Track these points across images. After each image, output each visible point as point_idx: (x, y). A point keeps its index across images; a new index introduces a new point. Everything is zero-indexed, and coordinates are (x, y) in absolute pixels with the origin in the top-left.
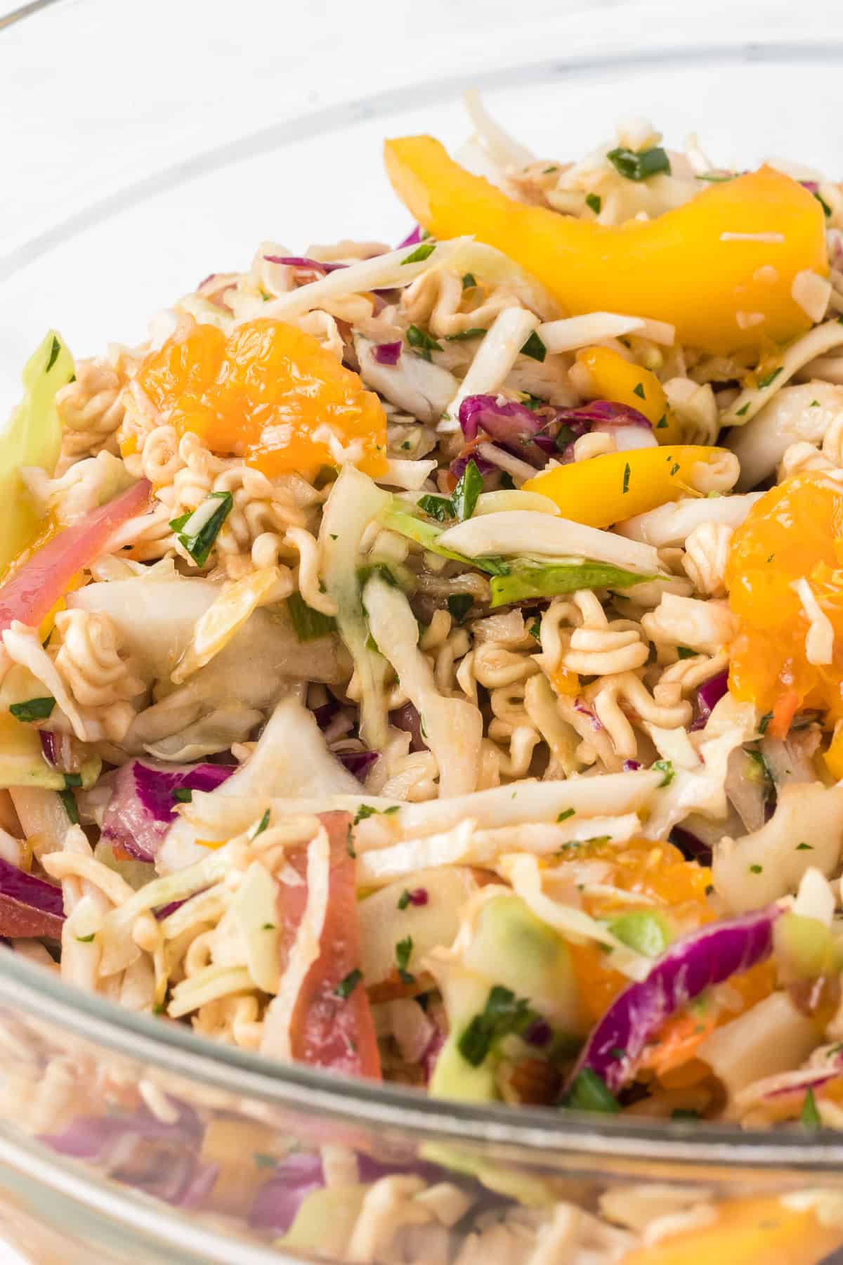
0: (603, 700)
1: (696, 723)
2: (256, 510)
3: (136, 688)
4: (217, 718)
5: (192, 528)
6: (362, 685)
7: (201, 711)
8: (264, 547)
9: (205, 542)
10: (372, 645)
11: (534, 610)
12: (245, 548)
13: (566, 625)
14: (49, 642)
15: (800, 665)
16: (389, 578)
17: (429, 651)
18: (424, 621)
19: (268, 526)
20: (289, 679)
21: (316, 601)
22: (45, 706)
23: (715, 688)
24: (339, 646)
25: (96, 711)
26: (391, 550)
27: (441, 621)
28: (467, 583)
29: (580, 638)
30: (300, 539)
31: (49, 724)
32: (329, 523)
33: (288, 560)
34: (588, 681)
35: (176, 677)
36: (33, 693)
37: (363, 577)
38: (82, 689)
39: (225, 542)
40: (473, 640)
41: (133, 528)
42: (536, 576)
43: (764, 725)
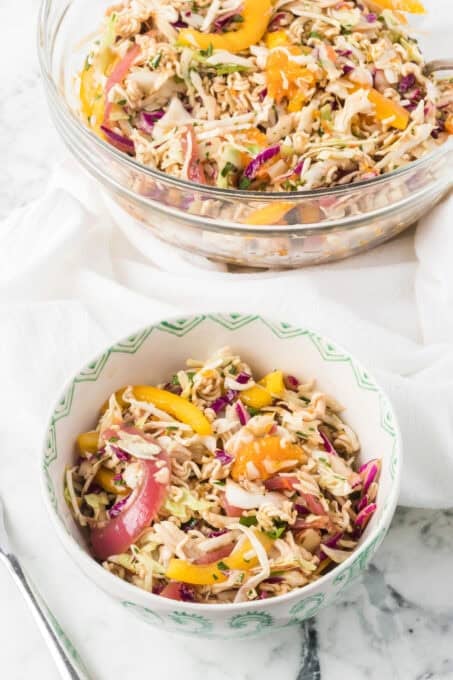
0: (241, 96)
1: (261, 101)
2: (166, 57)
3: (142, 96)
4: (158, 101)
5: (154, 61)
6: (190, 93)
7: (155, 100)
8: (169, 65)
9: (157, 65)
10: (192, 85)
11: (225, 76)
12: (165, 65)
13: (233, 79)
14: (125, 88)
15: (282, 89)
16: (195, 70)
17: (204, 85)
18: (202, 78)
19: (169, 60)
20: (174, 92)
21: (180, 76)
22: (124, 102)
23: (264, 93)
24: (185, 84)
25: (135, 102)
26: (195, 64)
27: (206, 79)
28: (211, 70)
29: (236, 82)
30: (176, 63)
31: (126, 105)
32: (182, 60)
33: (174, 67)
34: (237, 91)
35: (151, 92)
36: (122, 99)
37: (190, 70)
38: (132, 98)
39: (161, 64)
40: (212, 82)
41: (138, 59)
42: (227, 69)
43: (275, 102)
